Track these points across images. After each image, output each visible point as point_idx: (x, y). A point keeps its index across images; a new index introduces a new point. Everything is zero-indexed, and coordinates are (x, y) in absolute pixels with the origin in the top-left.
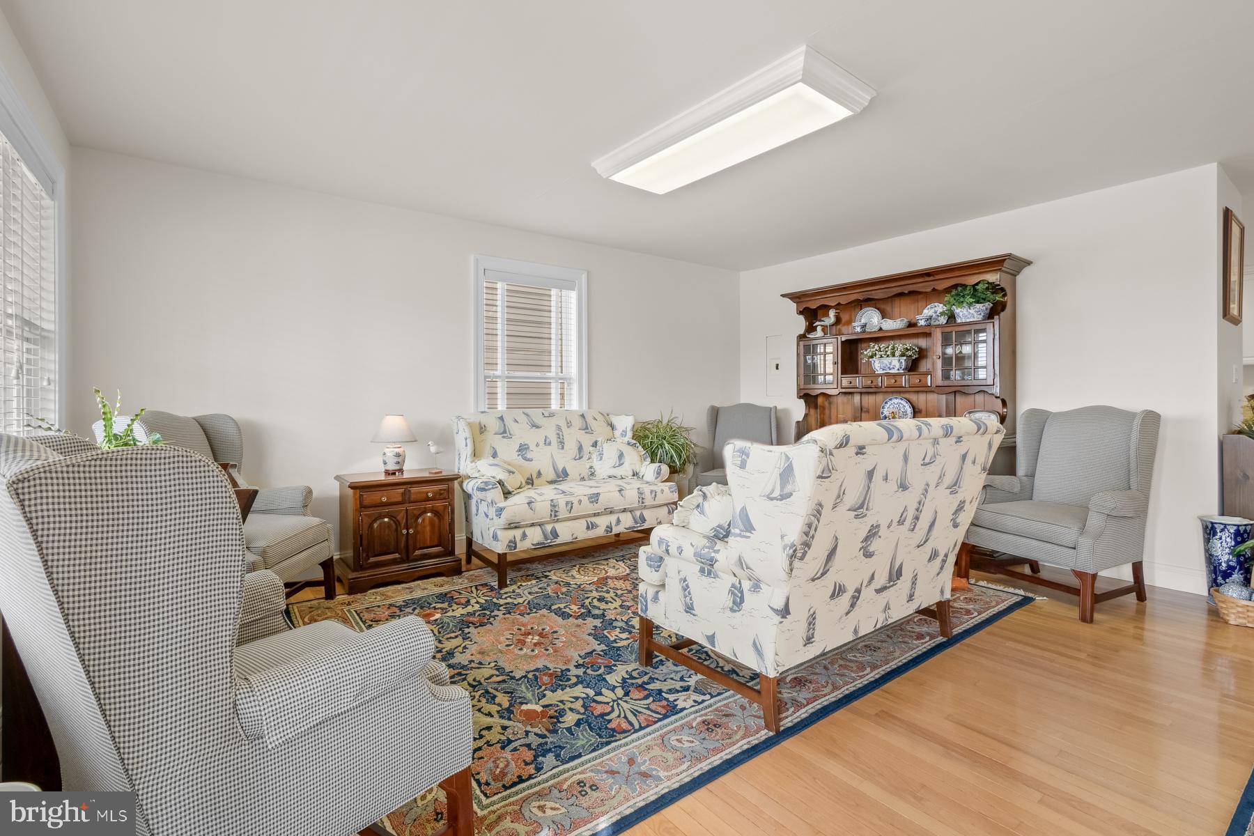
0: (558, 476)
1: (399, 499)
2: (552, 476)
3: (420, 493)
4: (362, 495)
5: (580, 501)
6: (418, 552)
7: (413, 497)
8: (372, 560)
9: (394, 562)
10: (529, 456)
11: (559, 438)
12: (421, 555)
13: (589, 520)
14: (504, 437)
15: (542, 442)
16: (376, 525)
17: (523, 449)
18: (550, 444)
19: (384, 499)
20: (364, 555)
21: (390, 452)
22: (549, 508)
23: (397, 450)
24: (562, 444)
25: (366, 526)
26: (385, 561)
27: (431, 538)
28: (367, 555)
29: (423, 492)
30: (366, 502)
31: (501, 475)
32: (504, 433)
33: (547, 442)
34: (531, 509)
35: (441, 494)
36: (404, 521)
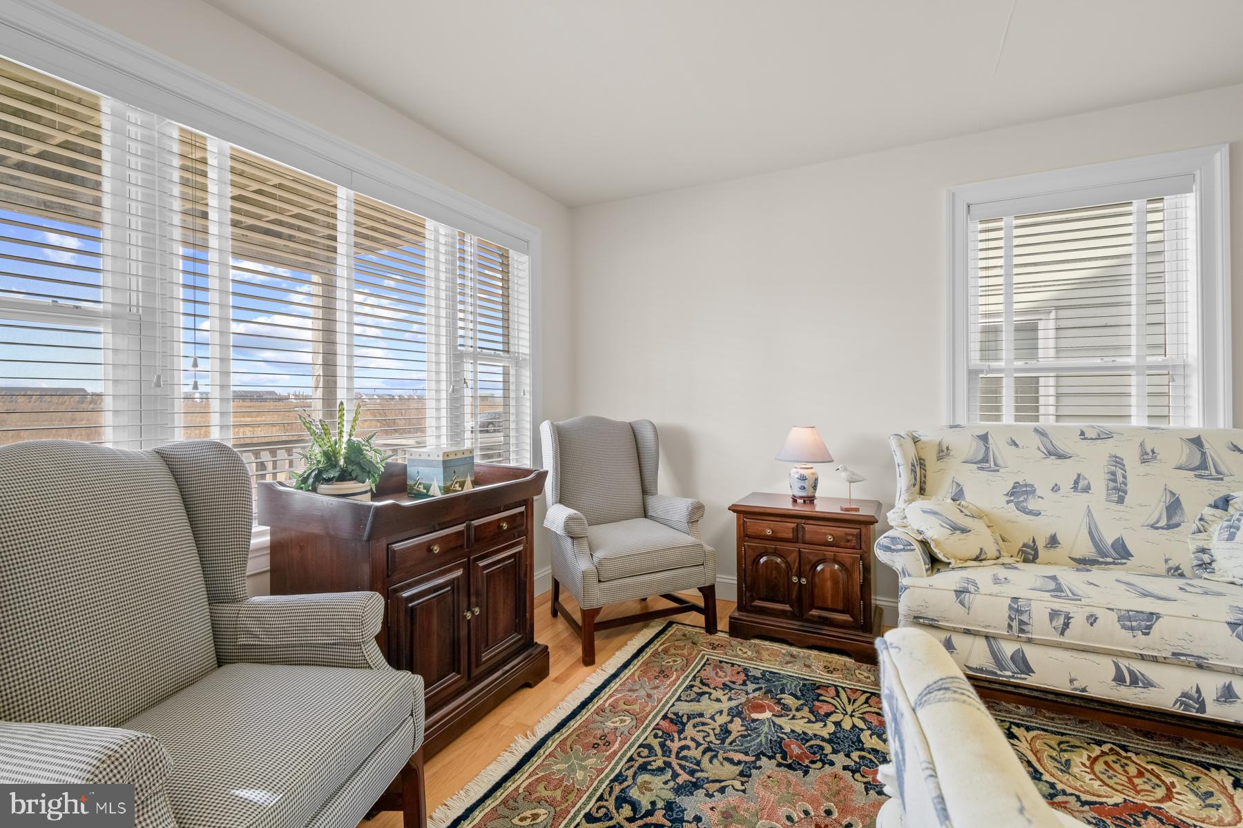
0: (1102, 552)
1: (790, 535)
2: (1085, 549)
3: (817, 533)
4: (744, 522)
5: (1092, 619)
6: (814, 612)
7: (808, 537)
8: (757, 603)
9: (782, 614)
10: (1032, 504)
11: (1115, 481)
12: (820, 617)
13: (1123, 663)
14: (982, 469)
15: (1066, 486)
16: (763, 560)
17: (1019, 493)
18: (1087, 489)
19: (769, 532)
20: (748, 595)
21: (796, 471)
22: (1006, 613)
23: (805, 472)
24: (1118, 492)
25: (749, 560)
26: (774, 609)
27: (832, 597)
28: (751, 596)
29: (822, 533)
30: (750, 531)
31: (934, 532)
32: (985, 461)
33: (1080, 485)
34: (962, 603)
35: (848, 541)
36: (797, 565)
